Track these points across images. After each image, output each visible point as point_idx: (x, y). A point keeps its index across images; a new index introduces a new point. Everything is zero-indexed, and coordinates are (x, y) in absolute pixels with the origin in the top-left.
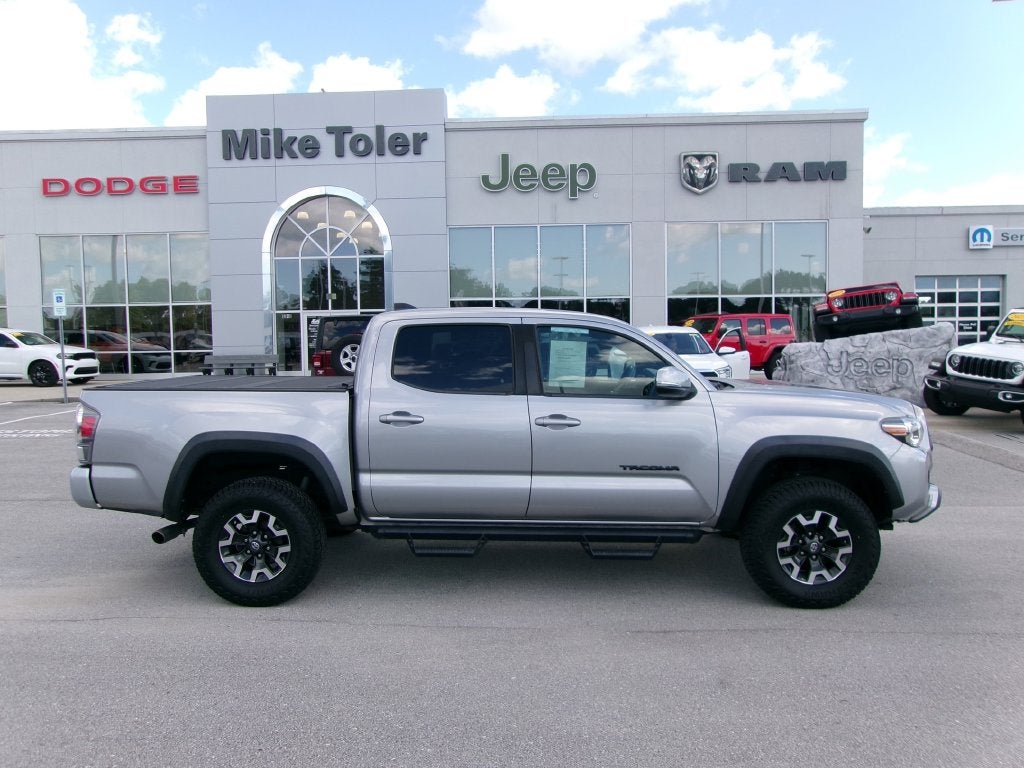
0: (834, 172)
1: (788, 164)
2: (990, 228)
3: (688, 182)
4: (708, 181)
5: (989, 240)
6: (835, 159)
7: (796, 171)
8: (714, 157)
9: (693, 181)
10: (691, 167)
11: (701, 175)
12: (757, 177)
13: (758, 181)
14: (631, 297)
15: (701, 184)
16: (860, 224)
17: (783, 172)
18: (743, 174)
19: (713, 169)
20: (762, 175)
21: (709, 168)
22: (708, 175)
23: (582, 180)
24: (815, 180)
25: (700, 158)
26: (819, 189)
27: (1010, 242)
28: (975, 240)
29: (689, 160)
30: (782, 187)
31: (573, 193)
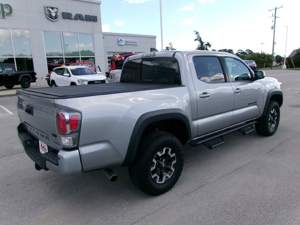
0: (93, 19)
1: (81, 15)
2: (123, 39)
3: (49, 16)
4: (56, 17)
5: (123, 42)
6: (94, 15)
7: (83, 17)
8: (57, 9)
9: (51, 16)
10: (50, 11)
11: (54, 15)
12: (72, 18)
13: (72, 19)
14: (33, 57)
15: (54, 18)
16: (102, 36)
17: (79, 17)
18: (67, 16)
19: (57, 13)
20: (73, 17)
21: (56, 12)
22: (56, 15)
23: (6, 11)
24: (89, 21)
25: (52, 8)
26: (90, 24)
27: (127, 44)
28: (120, 43)
29: (48, 8)
30: (79, 22)
31: (4, 16)
